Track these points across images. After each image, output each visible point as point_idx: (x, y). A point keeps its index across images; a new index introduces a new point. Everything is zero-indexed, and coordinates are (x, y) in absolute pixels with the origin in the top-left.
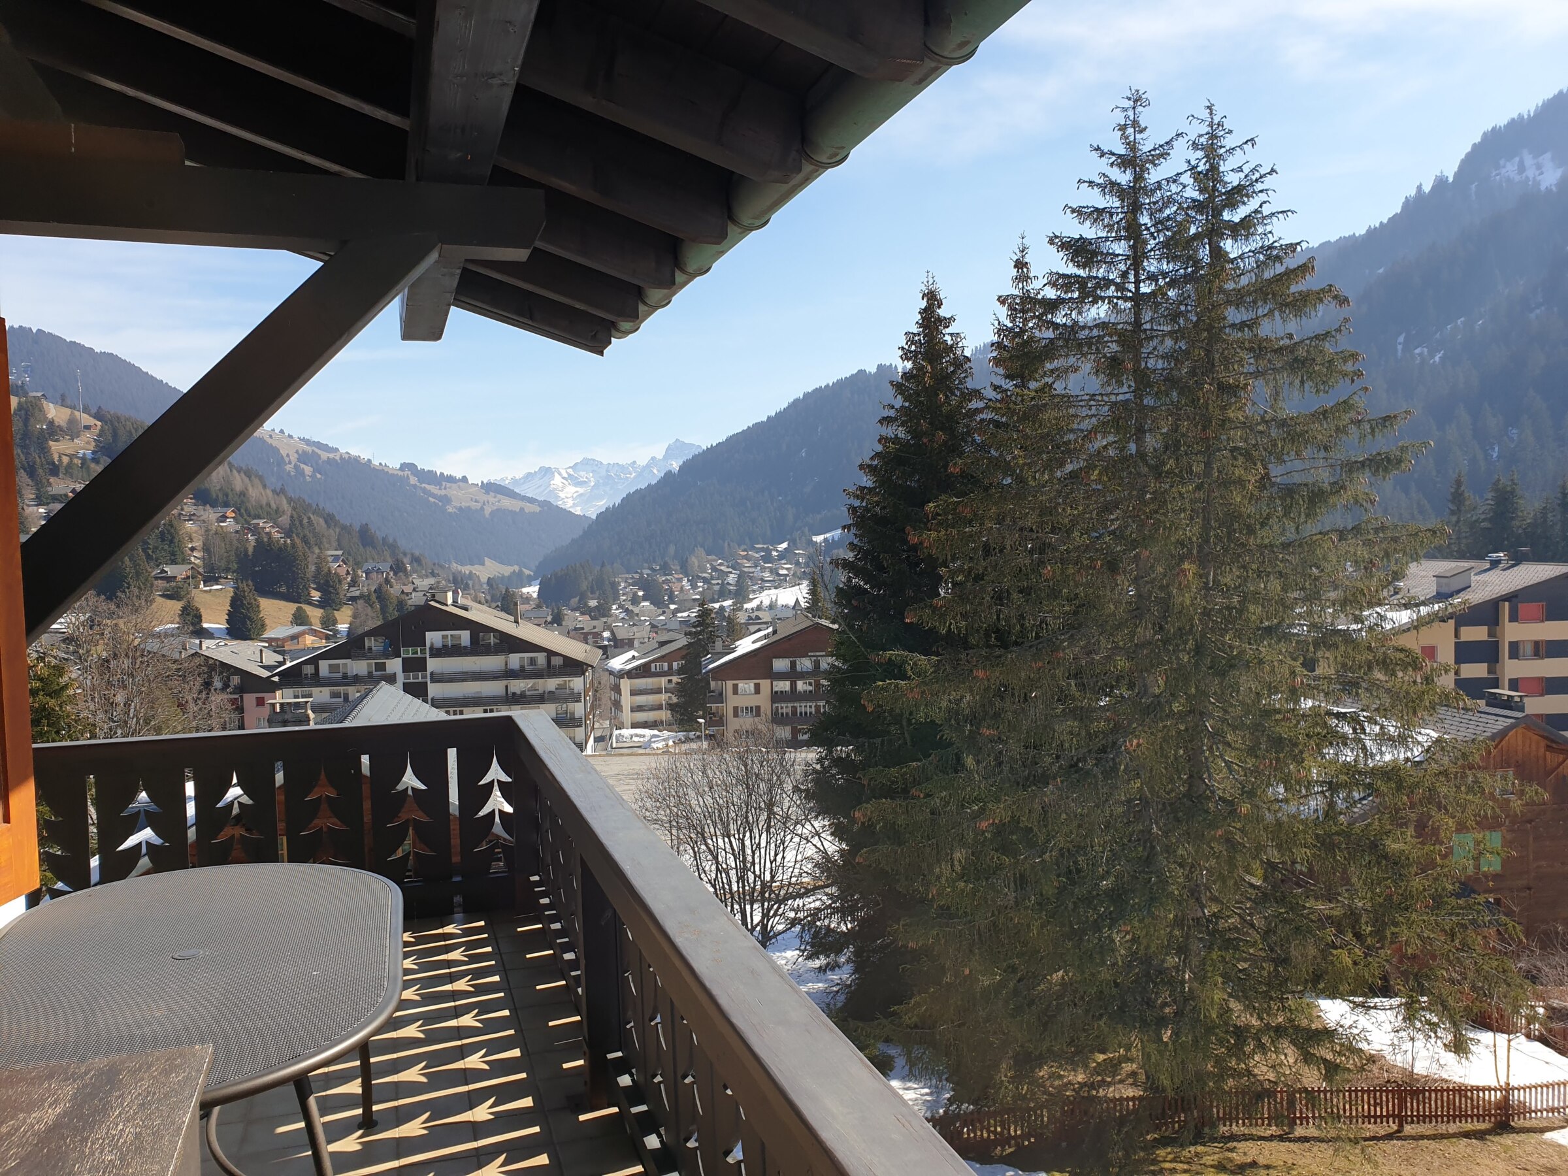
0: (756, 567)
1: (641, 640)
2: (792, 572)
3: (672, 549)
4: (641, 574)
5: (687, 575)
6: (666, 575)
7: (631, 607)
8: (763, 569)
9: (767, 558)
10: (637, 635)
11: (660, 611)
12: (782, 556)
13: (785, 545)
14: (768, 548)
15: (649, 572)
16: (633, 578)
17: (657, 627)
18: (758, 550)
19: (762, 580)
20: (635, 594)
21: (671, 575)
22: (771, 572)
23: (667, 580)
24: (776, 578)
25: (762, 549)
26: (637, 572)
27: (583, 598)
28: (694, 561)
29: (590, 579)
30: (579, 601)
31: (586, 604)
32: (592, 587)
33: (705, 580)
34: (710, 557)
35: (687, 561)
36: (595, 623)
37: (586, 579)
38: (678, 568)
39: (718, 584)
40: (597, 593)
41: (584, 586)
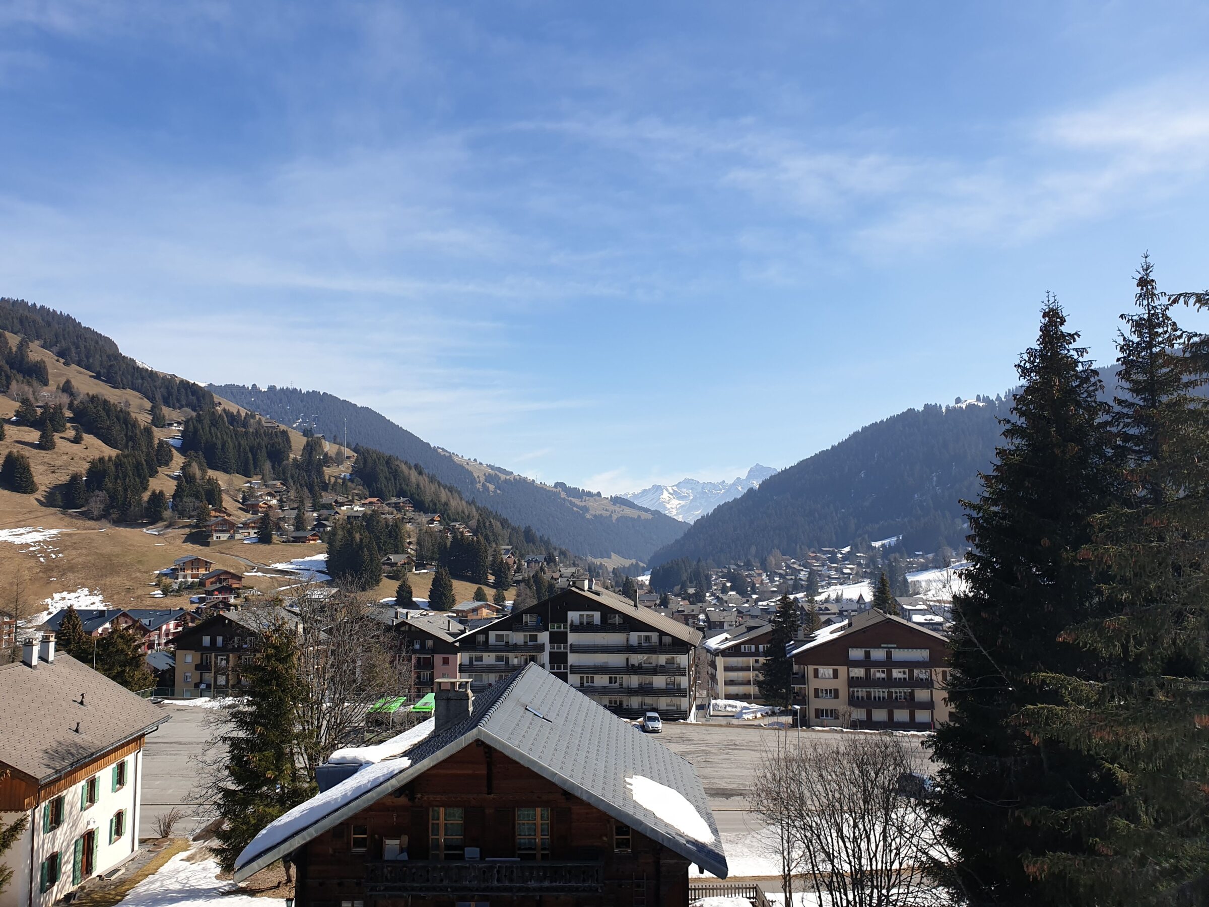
0: (823, 566)
1: (730, 623)
2: (855, 572)
3: (753, 550)
4: (729, 569)
5: (766, 571)
6: (748, 570)
7: (721, 596)
8: (830, 568)
9: (833, 559)
10: (727, 619)
11: (744, 600)
12: (846, 557)
13: (848, 549)
14: (833, 550)
15: (735, 567)
16: (722, 572)
17: (742, 613)
18: (825, 553)
19: (829, 577)
20: (724, 585)
21: (753, 570)
22: (837, 570)
23: (749, 574)
24: (841, 576)
25: (828, 552)
26: (725, 567)
27: (684, 587)
28: (772, 560)
29: (689, 571)
30: (681, 589)
31: (686, 592)
32: (691, 578)
33: (781, 576)
34: (784, 557)
35: (766, 560)
36: (693, 607)
37: (686, 571)
38: (759, 565)
39: (792, 579)
40: (695, 582)
41: (684, 577)
